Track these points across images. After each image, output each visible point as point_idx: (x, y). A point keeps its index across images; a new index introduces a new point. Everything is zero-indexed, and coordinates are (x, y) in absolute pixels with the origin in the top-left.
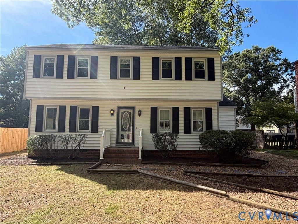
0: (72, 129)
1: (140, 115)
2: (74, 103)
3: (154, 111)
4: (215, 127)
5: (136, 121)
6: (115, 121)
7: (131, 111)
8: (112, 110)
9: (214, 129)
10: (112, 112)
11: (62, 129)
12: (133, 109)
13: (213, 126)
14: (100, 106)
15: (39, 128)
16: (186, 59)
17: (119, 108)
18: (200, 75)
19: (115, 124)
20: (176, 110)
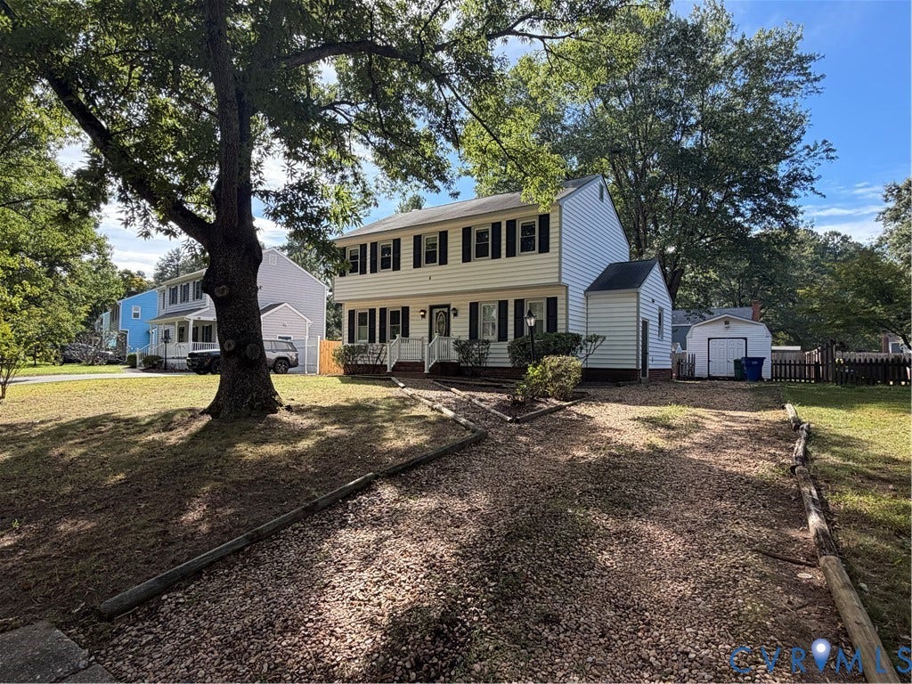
0: (383, 340)
1: (455, 315)
2: (383, 304)
3: (474, 307)
4: (561, 329)
5: (452, 325)
6: (428, 326)
7: (446, 310)
8: (422, 311)
9: (559, 331)
10: (422, 313)
11: (372, 340)
12: (448, 306)
13: (559, 327)
14: (411, 306)
15: (351, 339)
16: (508, 222)
17: (432, 308)
18: (527, 246)
19: (427, 330)
20: (503, 305)
